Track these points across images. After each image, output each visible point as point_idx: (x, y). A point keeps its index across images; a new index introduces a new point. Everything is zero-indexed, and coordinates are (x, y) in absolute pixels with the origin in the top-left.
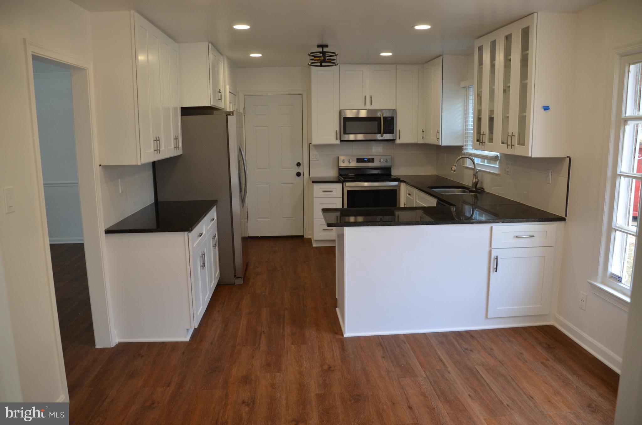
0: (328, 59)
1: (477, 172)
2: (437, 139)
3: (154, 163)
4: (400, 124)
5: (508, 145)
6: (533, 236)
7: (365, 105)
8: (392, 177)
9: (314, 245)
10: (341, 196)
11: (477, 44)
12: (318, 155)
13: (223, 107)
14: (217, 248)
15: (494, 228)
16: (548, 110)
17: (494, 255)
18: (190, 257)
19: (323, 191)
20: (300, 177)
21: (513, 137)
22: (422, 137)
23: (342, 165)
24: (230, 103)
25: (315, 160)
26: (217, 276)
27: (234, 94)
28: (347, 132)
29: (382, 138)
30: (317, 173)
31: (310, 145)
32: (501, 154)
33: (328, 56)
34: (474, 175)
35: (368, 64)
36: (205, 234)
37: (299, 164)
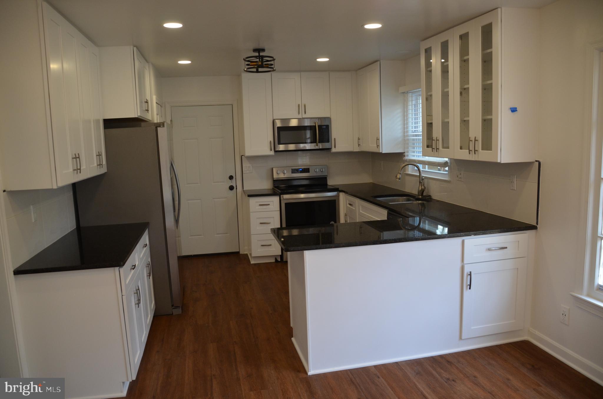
0: (265, 64)
1: (423, 179)
2: (377, 146)
3: (74, 185)
4: (335, 133)
5: (470, 151)
6: (506, 248)
7: (299, 113)
8: (329, 187)
9: (252, 262)
10: (279, 209)
11: (425, 45)
12: (251, 167)
13: (149, 119)
14: (151, 277)
15: (466, 241)
16: (516, 112)
17: (467, 270)
18: (123, 296)
19: (260, 205)
20: (233, 190)
21: (476, 141)
22: (359, 145)
23: (275, 176)
24: (157, 114)
25: (248, 172)
26: (152, 308)
27: (161, 106)
28: (281, 142)
29: (317, 147)
30: (250, 186)
31: (242, 156)
32: (450, 159)
33: (265, 62)
34: (420, 182)
35: (300, 71)
36: (138, 264)
37: (231, 178)
